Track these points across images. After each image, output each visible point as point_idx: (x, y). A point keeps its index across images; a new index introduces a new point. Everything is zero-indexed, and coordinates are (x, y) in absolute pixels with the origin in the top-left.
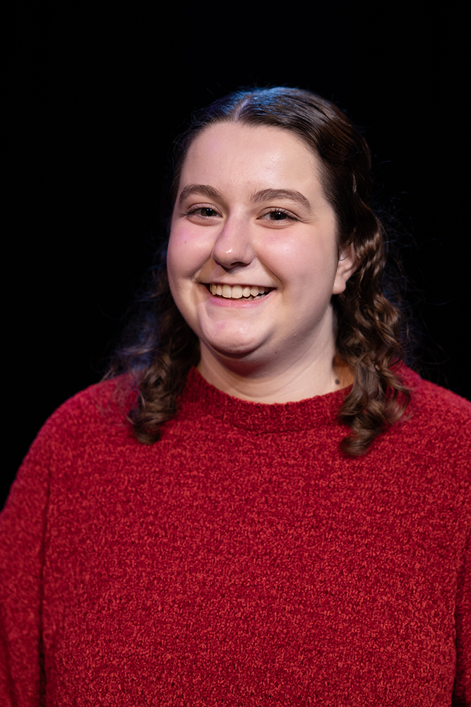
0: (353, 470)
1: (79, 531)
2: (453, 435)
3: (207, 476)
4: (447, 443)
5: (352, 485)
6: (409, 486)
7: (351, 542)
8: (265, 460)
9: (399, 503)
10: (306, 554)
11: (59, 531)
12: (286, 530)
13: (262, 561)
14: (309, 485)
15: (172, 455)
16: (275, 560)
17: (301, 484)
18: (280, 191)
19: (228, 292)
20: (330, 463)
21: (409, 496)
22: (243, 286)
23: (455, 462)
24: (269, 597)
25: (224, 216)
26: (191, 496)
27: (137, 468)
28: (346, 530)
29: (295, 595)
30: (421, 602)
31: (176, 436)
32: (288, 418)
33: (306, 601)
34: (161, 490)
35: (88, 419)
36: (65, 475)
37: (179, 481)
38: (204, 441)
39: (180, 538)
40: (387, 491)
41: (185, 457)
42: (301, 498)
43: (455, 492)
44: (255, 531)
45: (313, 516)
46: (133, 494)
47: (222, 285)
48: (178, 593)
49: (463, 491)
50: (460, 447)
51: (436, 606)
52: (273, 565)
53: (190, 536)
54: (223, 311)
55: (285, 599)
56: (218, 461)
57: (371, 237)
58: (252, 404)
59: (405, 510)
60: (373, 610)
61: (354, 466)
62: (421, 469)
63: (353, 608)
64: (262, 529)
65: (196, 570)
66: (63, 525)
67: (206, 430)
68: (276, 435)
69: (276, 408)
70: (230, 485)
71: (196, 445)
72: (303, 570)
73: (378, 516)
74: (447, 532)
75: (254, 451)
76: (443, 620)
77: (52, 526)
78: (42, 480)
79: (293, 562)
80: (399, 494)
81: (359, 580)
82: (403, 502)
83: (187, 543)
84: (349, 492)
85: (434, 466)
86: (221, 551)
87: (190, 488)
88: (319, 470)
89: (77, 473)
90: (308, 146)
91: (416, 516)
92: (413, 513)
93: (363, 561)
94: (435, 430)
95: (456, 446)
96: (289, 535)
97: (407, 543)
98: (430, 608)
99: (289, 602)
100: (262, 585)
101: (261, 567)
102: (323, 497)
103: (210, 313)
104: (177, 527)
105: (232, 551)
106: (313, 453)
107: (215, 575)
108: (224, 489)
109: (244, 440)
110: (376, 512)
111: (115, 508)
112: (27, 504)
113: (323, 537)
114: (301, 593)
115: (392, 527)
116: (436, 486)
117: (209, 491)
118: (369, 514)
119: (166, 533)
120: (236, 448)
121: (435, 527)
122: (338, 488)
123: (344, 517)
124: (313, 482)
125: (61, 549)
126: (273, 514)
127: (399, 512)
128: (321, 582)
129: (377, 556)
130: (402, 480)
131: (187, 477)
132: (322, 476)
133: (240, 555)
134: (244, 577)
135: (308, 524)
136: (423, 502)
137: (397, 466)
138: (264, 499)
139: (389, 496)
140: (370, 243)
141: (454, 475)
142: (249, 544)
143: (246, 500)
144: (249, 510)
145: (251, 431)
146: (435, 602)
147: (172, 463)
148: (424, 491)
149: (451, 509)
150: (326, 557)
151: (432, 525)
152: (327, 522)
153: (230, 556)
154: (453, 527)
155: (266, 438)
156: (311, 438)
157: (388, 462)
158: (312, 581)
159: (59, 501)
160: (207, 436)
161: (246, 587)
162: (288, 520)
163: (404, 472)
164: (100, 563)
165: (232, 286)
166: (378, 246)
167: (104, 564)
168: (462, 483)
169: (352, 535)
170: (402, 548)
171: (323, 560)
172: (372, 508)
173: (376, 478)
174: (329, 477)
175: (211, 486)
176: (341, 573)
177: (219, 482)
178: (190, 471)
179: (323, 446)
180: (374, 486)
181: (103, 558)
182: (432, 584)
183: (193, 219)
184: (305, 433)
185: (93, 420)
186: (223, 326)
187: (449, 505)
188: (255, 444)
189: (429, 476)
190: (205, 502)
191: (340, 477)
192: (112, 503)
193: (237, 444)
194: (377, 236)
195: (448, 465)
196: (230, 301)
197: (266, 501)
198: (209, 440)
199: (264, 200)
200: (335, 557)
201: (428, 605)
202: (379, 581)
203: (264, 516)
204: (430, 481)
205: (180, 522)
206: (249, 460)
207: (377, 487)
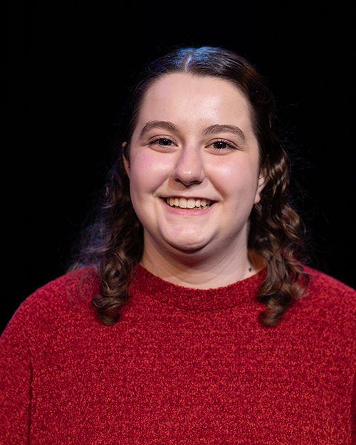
0: (270, 335)
1: (59, 396)
2: (337, 304)
3: (160, 347)
4: (334, 310)
5: (270, 347)
6: (311, 344)
7: (277, 389)
8: (204, 332)
9: (306, 357)
10: (245, 401)
11: (44, 397)
12: (227, 384)
13: (213, 409)
14: (239, 349)
15: (130, 333)
16: (223, 407)
17: (234, 348)
18: (225, 126)
19: (183, 203)
20: (252, 331)
21: (313, 352)
22: (196, 199)
23: (342, 324)
24: (223, 435)
25: (180, 146)
26: (150, 364)
27: (104, 345)
28: (272, 380)
29: (243, 432)
30: (330, 429)
31: (131, 318)
32: (219, 300)
33: (252, 435)
34: (125, 361)
35: (56, 308)
36: (44, 353)
37: (139, 352)
38: (154, 321)
39: (147, 396)
40: (296, 350)
41: (140, 334)
42: (235, 360)
43: (344, 346)
44: (204, 387)
45: (246, 372)
46: (103, 365)
47: (179, 198)
48: (154, 438)
49: (350, 345)
50: (344, 313)
51: (339, 431)
52: (222, 410)
53: (155, 394)
54: (180, 218)
55: (236, 436)
56: (168, 336)
57: (278, 162)
58: (193, 290)
59: (312, 362)
60: (300, 437)
61: (270, 332)
62: (319, 331)
63: (287, 438)
64: (209, 385)
65: (163, 419)
66: (46, 392)
67: (155, 312)
68: (209, 313)
69: (210, 293)
70: (179, 353)
71: (148, 324)
72: (245, 412)
73: (293, 368)
74: (343, 376)
75: (195, 327)
76: (345, 440)
77: (37, 394)
78: (20, 358)
79: (237, 407)
80: (306, 350)
81: (288, 416)
82: (309, 356)
83: (154, 400)
84: (269, 352)
85: (327, 328)
86: (181, 404)
87: (148, 358)
88: (246, 337)
89: (53, 351)
90: (241, 92)
91: (319, 366)
92: (317, 364)
93: (288, 402)
94: (323, 301)
95: (340, 312)
96: (230, 387)
97: (317, 386)
98: (336, 432)
99: (240, 437)
100: (217, 426)
101: (213, 413)
102: (251, 358)
103: (169, 220)
104: (143, 388)
105: (189, 403)
106: (239, 325)
107: (180, 423)
108: (175, 357)
109: (186, 318)
110: (291, 365)
111: (90, 376)
112: (9, 378)
113: (256, 387)
114: (247, 430)
115: (304, 375)
116: (331, 343)
117: (163, 359)
118: (286, 367)
119: (135, 393)
120: (180, 325)
121: (333, 373)
122: (261, 350)
123: (269, 371)
124: (242, 347)
125: (46, 411)
126: (215, 373)
127: (307, 364)
128: (260, 420)
129: (297, 397)
130: (306, 340)
131: (145, 349)
132: (248, 342)
133: (196, 405)
134: (201, 422)
135: (243, 378)
136: (323, 356)
137: (301, 330)
138: (207, 362)
139: (298, 353)
140: (279, 167)
141: (342, 333)
142: (202, 397)
143: (194, 364)
144: (197, 371)
145: (191, 310)
146: (339, 428)
147: (131, 339)
148: (323, 347)
149: (343, 359)
150: (260, 401)
151: (331, 372)
152: (257, 376)
153: (188, 407)
154: (346, 372)
155: (202, 316)
156: (236, 314)
157: (294, 328)
158: (253, 419)
159: (41, 374)
160: (156, 317)
161: (205, 429)
162: (228, 376)
163: (307, 334)
164: (84, 419)
165: (187, 199)
166: (284, 168)
167: (88, 420)
168: (349, 339)
169: (277, 384)
170: (314, 390)
171: (258, 404)
172: (288, 363)
173: (287, 341)
174: (254, 342)
175: (165, 355)
176: (274, 413)
177: (170, 352)
178: (147, 345)
179: (245, 319)
180: (287, 347)
181: (86, 416)
182: (336, 415)
183: (155, 148)
184: (231, 310)
185: (60, 309)
186: (181, 229)
187: (341, 356)
188: (195, 321)
189: (325, 336)
190: (162, 367)
191: (260, 342)
192: (87, 372)
193: (181, 321)
194: (283, 161)
195: (337, 327)
196: (186, 210)
197: (209, 363)
198: (157, 319)
199: (212, 133)
200: (267, 401)
201: (335, 430)
202: (301, 416)
203: (209, 375)
204: (326, 339)
205: (145, 384)
206: (191, 333)
207: (289, 347)
